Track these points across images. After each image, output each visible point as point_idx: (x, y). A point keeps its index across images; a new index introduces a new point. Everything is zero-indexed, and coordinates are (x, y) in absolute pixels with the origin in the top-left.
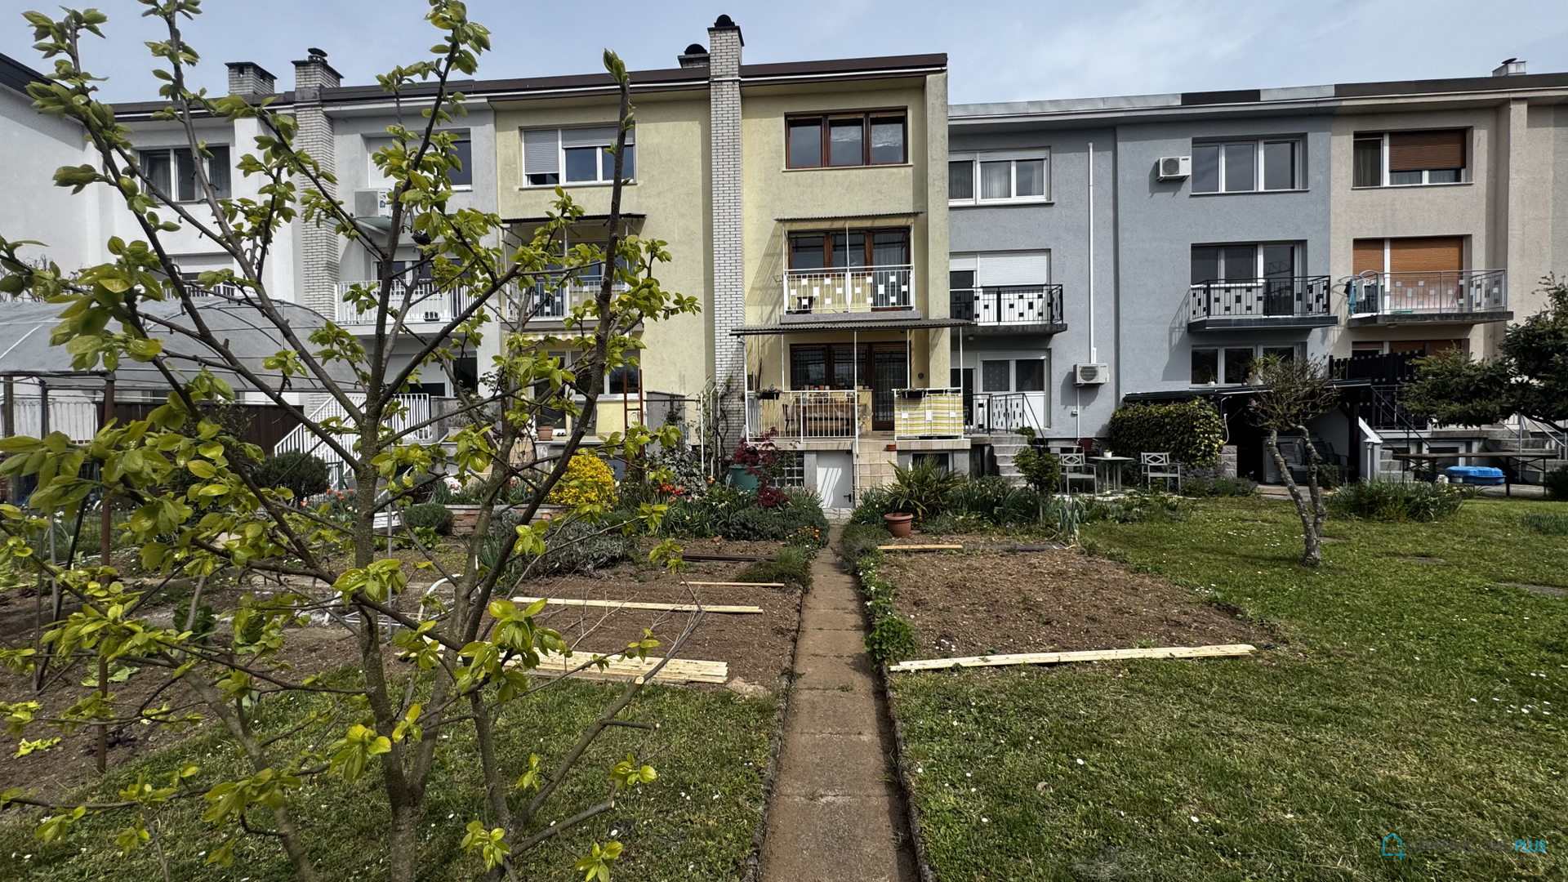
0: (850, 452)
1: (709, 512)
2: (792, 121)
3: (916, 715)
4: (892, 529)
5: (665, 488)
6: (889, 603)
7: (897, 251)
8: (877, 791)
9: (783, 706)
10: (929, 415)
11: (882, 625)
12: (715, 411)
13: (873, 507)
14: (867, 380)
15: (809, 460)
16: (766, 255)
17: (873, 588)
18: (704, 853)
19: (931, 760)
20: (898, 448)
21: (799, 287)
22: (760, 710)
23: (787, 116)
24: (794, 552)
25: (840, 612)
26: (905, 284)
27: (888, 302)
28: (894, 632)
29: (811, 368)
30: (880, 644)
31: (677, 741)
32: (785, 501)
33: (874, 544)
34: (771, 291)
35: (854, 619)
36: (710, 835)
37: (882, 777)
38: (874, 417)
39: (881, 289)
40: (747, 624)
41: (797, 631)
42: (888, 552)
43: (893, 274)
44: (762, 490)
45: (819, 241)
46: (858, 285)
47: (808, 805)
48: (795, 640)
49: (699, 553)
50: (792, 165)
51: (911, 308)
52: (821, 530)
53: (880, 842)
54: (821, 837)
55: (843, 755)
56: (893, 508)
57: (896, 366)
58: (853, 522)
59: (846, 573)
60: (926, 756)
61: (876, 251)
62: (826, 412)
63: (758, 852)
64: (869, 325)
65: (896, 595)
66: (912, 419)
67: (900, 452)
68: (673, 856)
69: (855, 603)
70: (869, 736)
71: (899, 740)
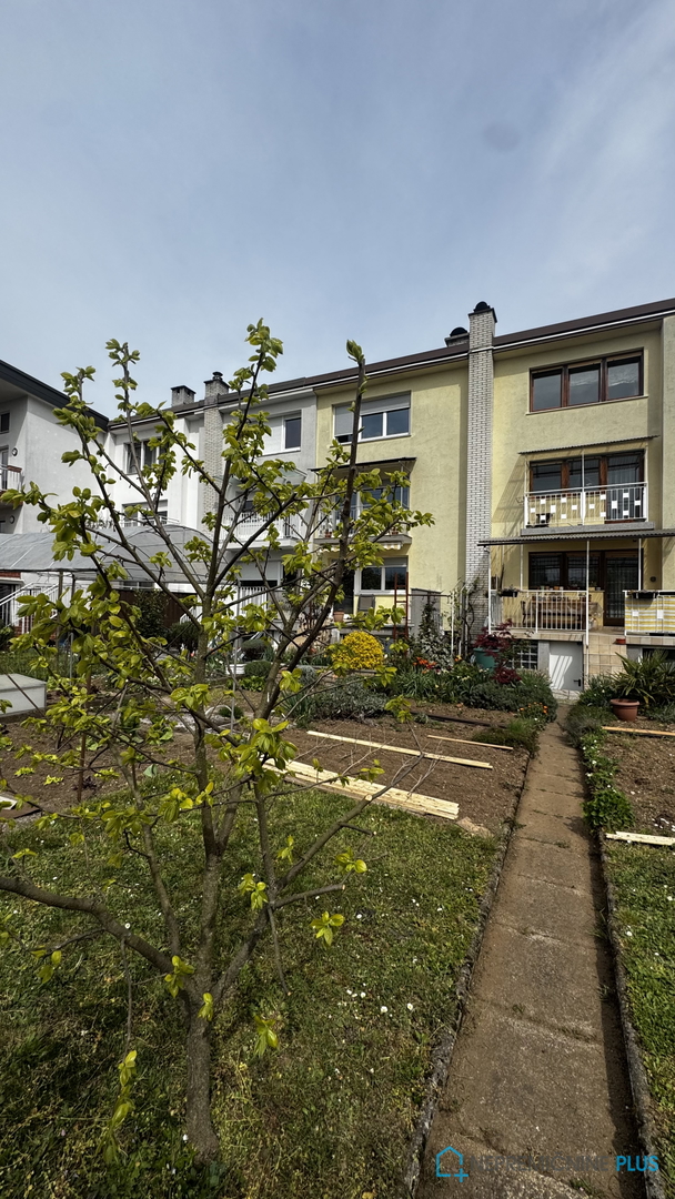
0: (580, 644)
1: (454, 684)
2: (536, 374)
3: (630, 882)
4: (617, 714)
5: (421, 662)
6: (610, 777)
7: (631, 472)
8: (586, 943)
9: (504, 848)
10: (660, 614)
11: (600, 795)
12: (464, 605)
13: (600, 692)
14: (598, 582)
15: (542, 648)
16: (511, 482)
17: (594, 762)
18: (427, 952)
19: (642, 927)
20: (628, 642)
21: (538, 506)
22: (483, 848)
23: (531, 371)
24: (524, 723)
25: (562, 779)
26: (638, 499)
27: (620, 516)
28: (611, 803)
29: (549, 572)
30: (598, 812)
31: (412, 857)
32: (518, 680)
33: (599, 724)
34: (513, 509)
35: (576, 787)
36: (432, 939)
37: (591, 930)
38: (605, 615)
39: (614, 505)
40: (478, 776)
41: (522, 789)
42: (612, 732)
43: (626, 491)
44: (499, 669)
45: (558, 468)
46: (592, 502)
47: (520, 937)
48: (518, 796)
49: (444, 715)
50: (534, 409)
51: (644, 520)
52: (550, 707)
53: (586, 989)
54: (529, 968)
55: (555, 902)
56: (620, 694)
57: (629, 571)
58: (580, 703)
59: (571, 746)
60: (636, 922)
61: (610, 473)
62: (559, 608)
63: (471, 964)
64: (602, 535)
65: (617, 771)
66: (643, 617)
67: (629, 646)
68: (401, 947)
69: (578, 773)
70: (582, 891)
71: (610, 901)
